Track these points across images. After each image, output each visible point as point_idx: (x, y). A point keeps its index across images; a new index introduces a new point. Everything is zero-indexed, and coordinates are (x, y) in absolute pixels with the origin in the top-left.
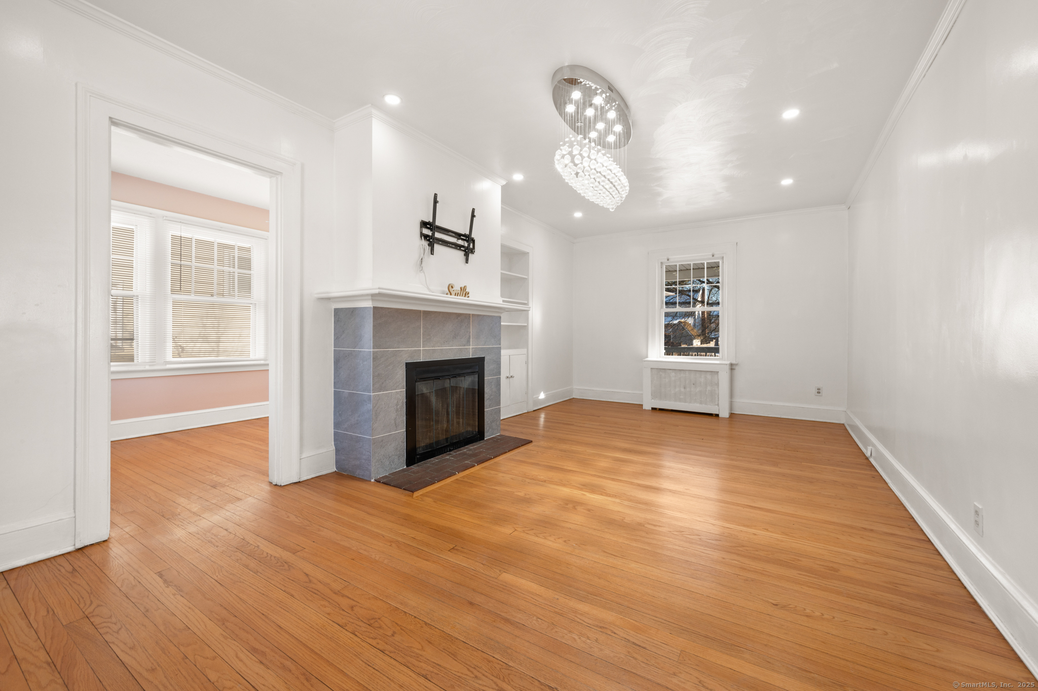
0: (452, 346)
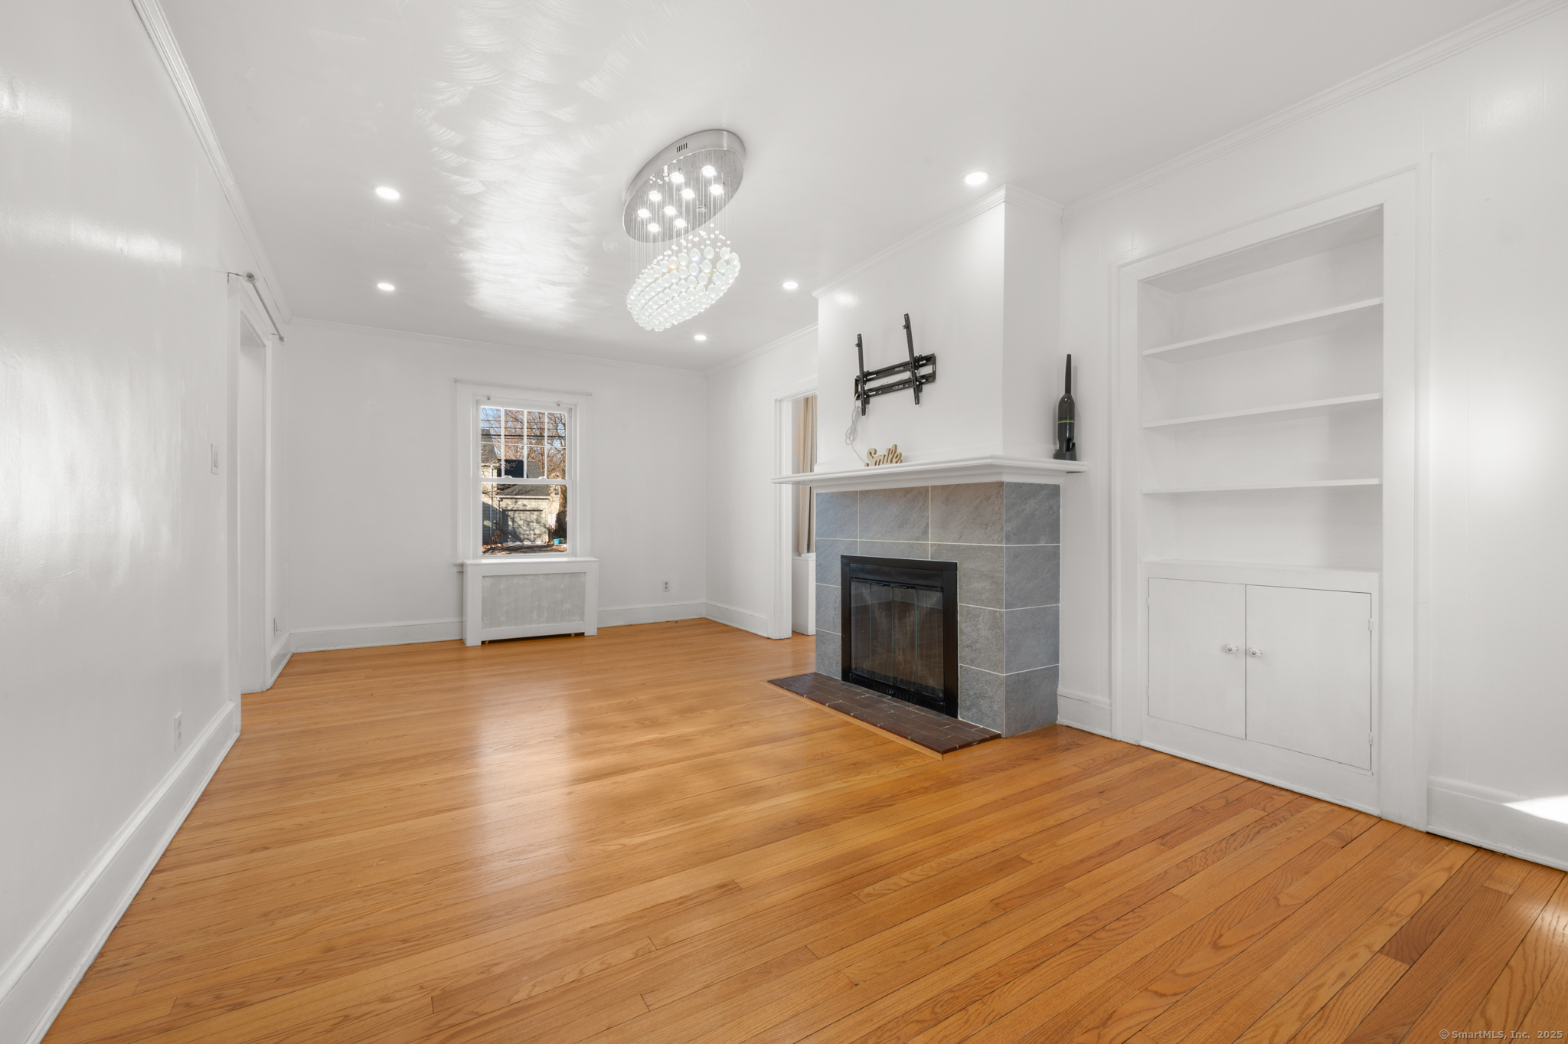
0: (897, 539)
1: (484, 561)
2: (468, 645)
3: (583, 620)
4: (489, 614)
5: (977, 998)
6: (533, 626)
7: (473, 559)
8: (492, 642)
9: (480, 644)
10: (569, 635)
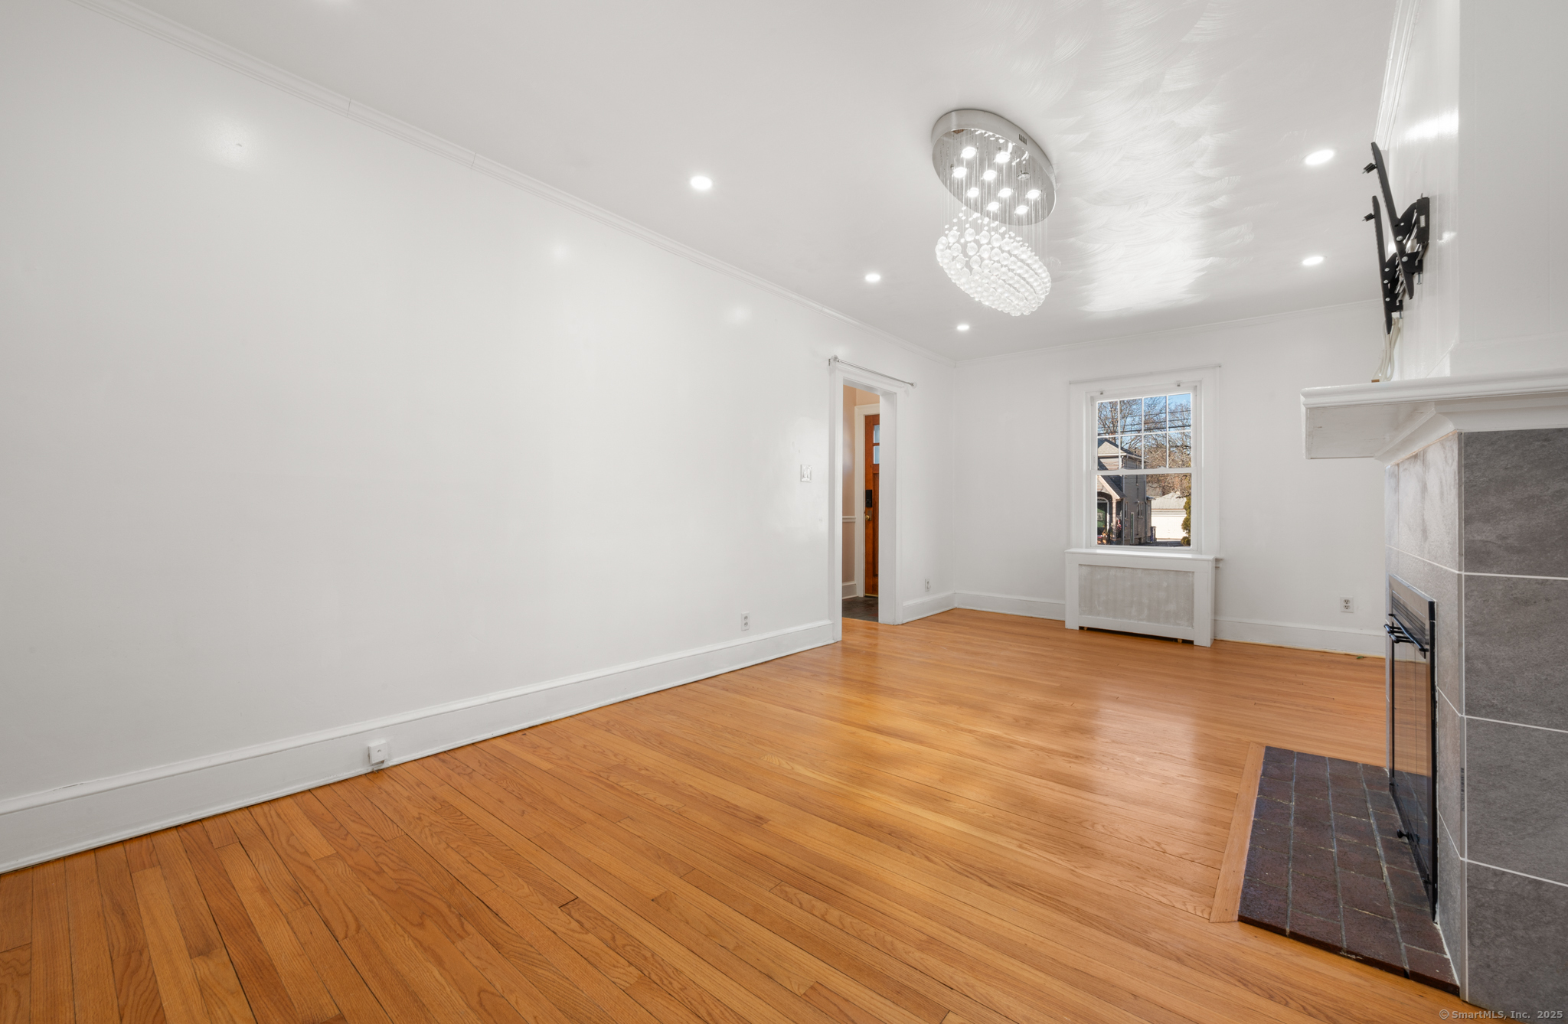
1: (1099, 551)
2: (1066, 627)
3: (1192, 626)
4: (1088, 600)
5: (646, 973)
6: (1132, 621)
7: (1086, 548)
8: (1090, 629)
9: (1078, 629)
10: (1175, 640)
